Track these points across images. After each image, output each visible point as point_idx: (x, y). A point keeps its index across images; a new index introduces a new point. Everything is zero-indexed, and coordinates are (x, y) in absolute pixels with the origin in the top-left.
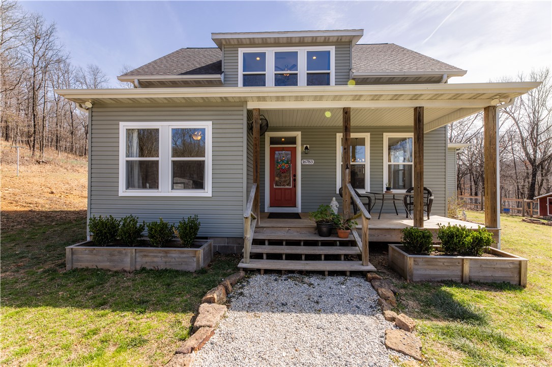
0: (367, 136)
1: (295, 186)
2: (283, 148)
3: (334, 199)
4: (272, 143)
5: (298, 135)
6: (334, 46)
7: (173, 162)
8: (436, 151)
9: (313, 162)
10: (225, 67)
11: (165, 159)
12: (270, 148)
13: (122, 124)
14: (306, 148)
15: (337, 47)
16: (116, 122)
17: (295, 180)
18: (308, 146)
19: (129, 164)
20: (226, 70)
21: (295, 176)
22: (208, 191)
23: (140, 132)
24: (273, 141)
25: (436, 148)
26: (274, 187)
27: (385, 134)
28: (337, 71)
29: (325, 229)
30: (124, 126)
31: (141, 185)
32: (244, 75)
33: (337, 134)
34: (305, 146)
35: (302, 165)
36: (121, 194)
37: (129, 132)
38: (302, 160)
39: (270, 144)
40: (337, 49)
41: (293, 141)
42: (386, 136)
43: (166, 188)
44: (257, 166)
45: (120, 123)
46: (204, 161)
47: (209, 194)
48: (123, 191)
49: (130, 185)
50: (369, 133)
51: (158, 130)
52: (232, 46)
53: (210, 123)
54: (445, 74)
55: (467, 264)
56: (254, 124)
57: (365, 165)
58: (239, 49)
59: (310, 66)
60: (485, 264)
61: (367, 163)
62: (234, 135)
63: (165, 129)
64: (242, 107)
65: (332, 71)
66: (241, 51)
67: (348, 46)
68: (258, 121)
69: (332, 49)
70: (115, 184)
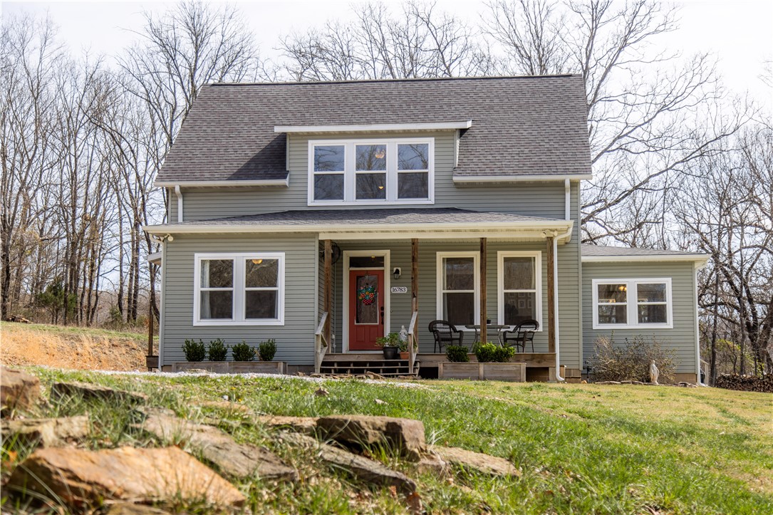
0: (476, 255)
1: (382, 323)
2: (367, 271)
3: (403, 326)
4: (352, 265)
5: (386, 253)
6: (433, 139)
7: (248, 292)
8: (567, 275)
9: (406, 290)
10: (291, 165)
11: (239, 289)
12: (350, 271)
13: (197, 255)
14: (397, 272)
15: (437, 138)
16: (192, 253)
17: (382, 314)
18: (400, 269)
19: (203, 293)
20: (292, 169)
21: (382, 308)
22: (280, 320)
23: (211, 263)
24: (354, 262)
25: (567, 271)
26: (355, 324)
27: (499, 253)
28: (438, 170)
29: (389, 353)
30: (199, 257)
32: (315, 175)
33: (437, 253)
34: (395, 269)
35: (391, 294)
36: (196, 324)
37: (203, 262)
38: (391, 287)
39: (350, 266)
40: (438, 142)
41: (379, 261)
42: (501, 255)
43: (239, 317)
44: (328, 295)
47: (282, 323)
48: (197, 321)
49: (203, 317)
50: (479, 252)
51: (232, 260)
52: (300, 137)
53: (283, 254)
54: (567, 179)
55: (482, 368)
56: (326, 255)
57: (473, 293)
58: (310, 142)
59: (402, 164)
60: (496, 367)
61: (477, 291)
62: (307, 266)
63: (239, 260)
64: (314, 238)
65: (431, 170)
66: (312, 144)
67: (451, 138)
68: (328, 250)
69: (430, 142)
70: (189, 314)
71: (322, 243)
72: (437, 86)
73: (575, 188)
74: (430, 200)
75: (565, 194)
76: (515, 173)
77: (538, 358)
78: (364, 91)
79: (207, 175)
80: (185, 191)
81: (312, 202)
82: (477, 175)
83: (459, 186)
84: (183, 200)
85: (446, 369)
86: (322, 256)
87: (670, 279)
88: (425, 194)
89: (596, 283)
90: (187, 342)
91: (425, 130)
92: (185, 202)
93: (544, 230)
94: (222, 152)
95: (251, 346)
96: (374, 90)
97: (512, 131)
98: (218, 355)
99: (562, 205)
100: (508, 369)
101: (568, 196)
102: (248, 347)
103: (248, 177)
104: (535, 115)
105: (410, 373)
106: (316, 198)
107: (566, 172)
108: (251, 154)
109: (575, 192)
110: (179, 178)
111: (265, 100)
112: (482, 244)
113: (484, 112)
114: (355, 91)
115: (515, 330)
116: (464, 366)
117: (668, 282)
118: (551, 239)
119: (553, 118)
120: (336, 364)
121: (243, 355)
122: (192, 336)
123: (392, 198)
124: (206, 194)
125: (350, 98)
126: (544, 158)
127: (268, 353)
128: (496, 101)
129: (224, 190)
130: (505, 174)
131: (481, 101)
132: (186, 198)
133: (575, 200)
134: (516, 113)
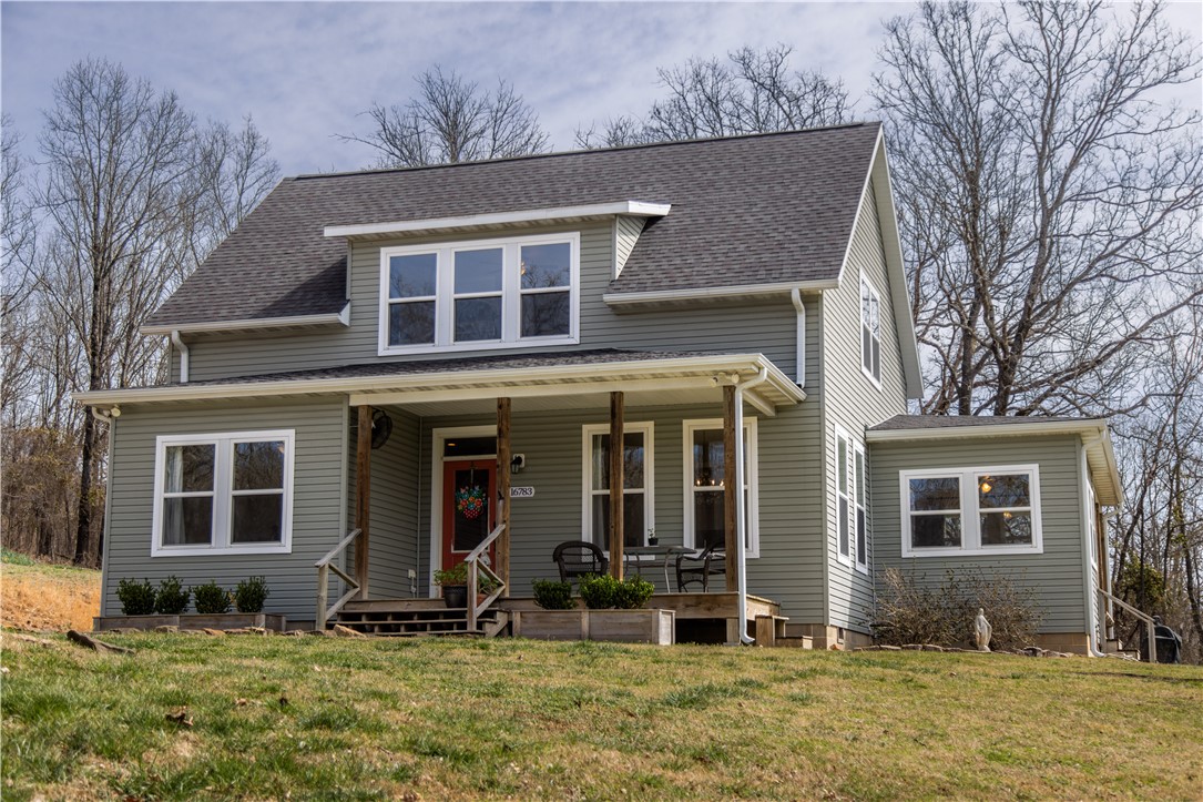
0: (647, 428)
4: (448, 452)
6: (579, 233)
7: (235, 497)
8: (801, 457)
9: (533, 491)
10: (355, 290)
11: (223, 493)
12: (445, 463)
13: (160, 438)
14: (518, 460)
15: (585, 232)
16: (150, 436)
18: (523, 456)
19: (168, 503)
20: (355, 296)
22: (286, 545)
23: (186, 449)
25: (801, 450)
26: (453, 551)
27: (686, 423)
28: (585, 285)
30: (163, 442)
31: (184, 539)
32: (391, 305)
33: (584, 426)
34: (515, 456)
36: (155, 553)
37: (171, 451)
39: (445, 455)
40: (585, 238)
42: (690, 426)
43: (222, 542)
44: (362, 501)
45: (158, 437)
46: (281, 495)
47: (288, 549)
48: (158, 549)
49: (167, 541)
50: (652, 423)
51: (213, 446)
52: (368, 244)
53: (292, 432)
54: (795, 289)
55: (586, 618)
56: (360, 431)
57: (642, 494)
58: (383, 250)
59: (529, 277)
60: (610, 618)
61: (649, 490)
62: (330, 450)
63: (225, 444)
64: (341, 403)
65: (574, 286)
66: (387, 254)
67: (607, 230)
68: (367, 424)
69: (573, 239)
70: (145, 538)
71: (354, 411)
72: (638, 157)
73: (814, 305)
74: (573, 337)
75: (796, 317)
76: (709, 284)
77: (707, 601)
78: (520, 173)
79: (224, 312)
80: (191, 341)
81: (384, 349)
82: (644, 289)
83: (619, 310)
84: (190, 356)
85: (525, 622)
86: (353, 434)
87: (1037, 465)
88: (563, 328)
89: (906, 477)
90: (123, 582)
91: (562, 219)
92: (193, 359)
93: (716, 373)
94: (263, 276)
95: (225, 588)
96: (537, 170)
97: (731, 217)
98: (173, 603)
99: (790, 335)
100: (631, 621)
101: (801, 319)
102: (220, 591)
103: (284, 313)
104: (779, 190)
105: (469, 629)
106: (393, 341)
107: (795, 277)
108: (304, 277)
109: (814, 312)
110: (180, 320)
111: (365, 196)
112: (613, 402)
113: (698, 191)
114: (506, 175)
115: (704, 554)
116: (557, 616)
117: (1032, 471)
118: (730, 391)
119: (807, 192)
120: (364, 618)
121: (211, 603)
122: (135, 575)
123: (512, 336)
124: (223, 344)
125: (495, 185)
126: (766, 257)
127: (252, 599)
128: (725, 172)
129: (250, 334)
130: (691, 286)
131: (699, 174)
132: (193, 352)
133: (814, 326)
134: (748, 189)
